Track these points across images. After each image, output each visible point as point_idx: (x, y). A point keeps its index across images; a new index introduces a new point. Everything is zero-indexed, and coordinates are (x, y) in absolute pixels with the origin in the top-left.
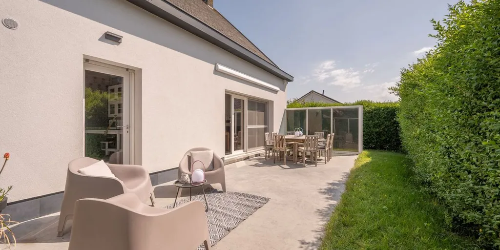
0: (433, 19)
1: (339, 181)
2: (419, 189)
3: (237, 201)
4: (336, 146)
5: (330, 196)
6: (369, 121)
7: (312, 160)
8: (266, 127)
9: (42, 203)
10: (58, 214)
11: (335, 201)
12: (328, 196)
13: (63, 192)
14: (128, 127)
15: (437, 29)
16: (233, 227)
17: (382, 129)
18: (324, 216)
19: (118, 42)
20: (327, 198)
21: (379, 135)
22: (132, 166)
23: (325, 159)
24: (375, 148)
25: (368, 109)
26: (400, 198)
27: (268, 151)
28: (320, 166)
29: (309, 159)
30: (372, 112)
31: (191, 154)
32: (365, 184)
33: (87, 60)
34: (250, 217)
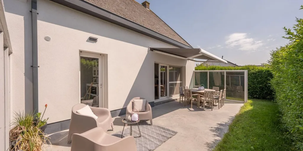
0: (285, 27)
1: (226, 123)
2: (283, 135)
3: (158, 132)
4: (229, 95)
5: (217, 134)
6: (254, 79)
7: (210, 106)
8: (181, 82)
9: (61, 124)
10: (68, 130)
11: (219, 138)
12: (216, 134)
13: (70, 119)
14: (101, 85)
15: (288, 34)
16: (153, 149)
17: (264, 85)
18: (210, 148)
19: (95, 41)
20: (215, 135)
21: (262, 89)
22: (103, 108)
23: (219, 105)
24: (258, 98)
25: (252, 71)
26: (266, 141)
27: (181, 97)
28: (215, 110)
29: (208, 105)
30: (256, 73)
31: (134, 101)
32: (243, 128)
33: (81, 52)
34: (164, 143)
